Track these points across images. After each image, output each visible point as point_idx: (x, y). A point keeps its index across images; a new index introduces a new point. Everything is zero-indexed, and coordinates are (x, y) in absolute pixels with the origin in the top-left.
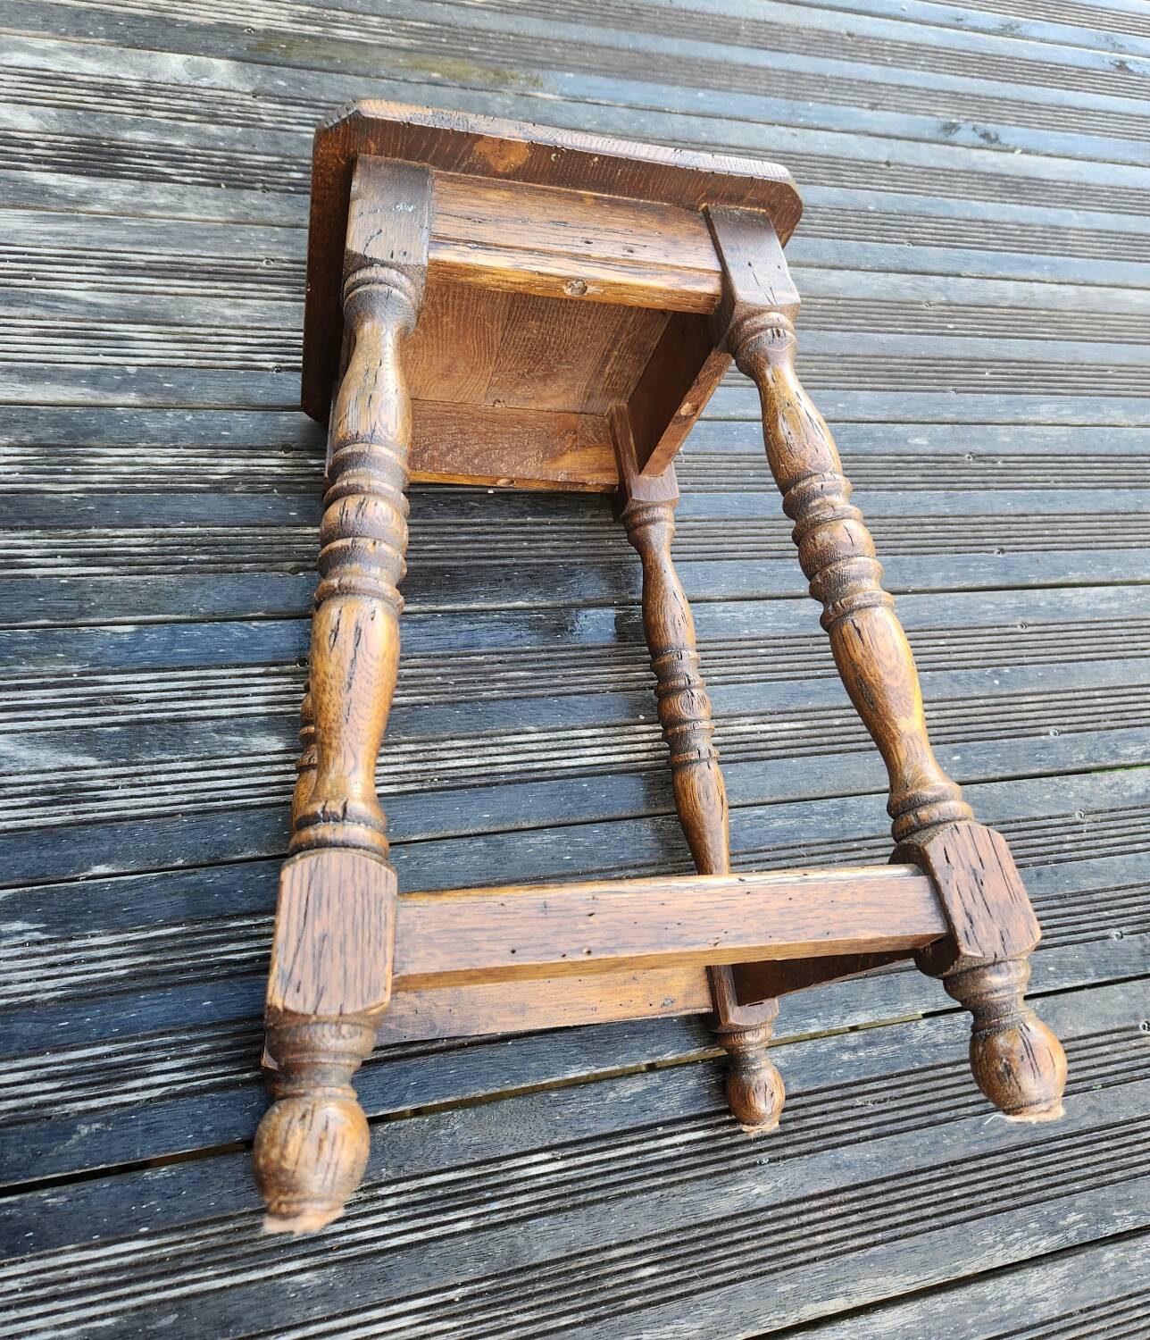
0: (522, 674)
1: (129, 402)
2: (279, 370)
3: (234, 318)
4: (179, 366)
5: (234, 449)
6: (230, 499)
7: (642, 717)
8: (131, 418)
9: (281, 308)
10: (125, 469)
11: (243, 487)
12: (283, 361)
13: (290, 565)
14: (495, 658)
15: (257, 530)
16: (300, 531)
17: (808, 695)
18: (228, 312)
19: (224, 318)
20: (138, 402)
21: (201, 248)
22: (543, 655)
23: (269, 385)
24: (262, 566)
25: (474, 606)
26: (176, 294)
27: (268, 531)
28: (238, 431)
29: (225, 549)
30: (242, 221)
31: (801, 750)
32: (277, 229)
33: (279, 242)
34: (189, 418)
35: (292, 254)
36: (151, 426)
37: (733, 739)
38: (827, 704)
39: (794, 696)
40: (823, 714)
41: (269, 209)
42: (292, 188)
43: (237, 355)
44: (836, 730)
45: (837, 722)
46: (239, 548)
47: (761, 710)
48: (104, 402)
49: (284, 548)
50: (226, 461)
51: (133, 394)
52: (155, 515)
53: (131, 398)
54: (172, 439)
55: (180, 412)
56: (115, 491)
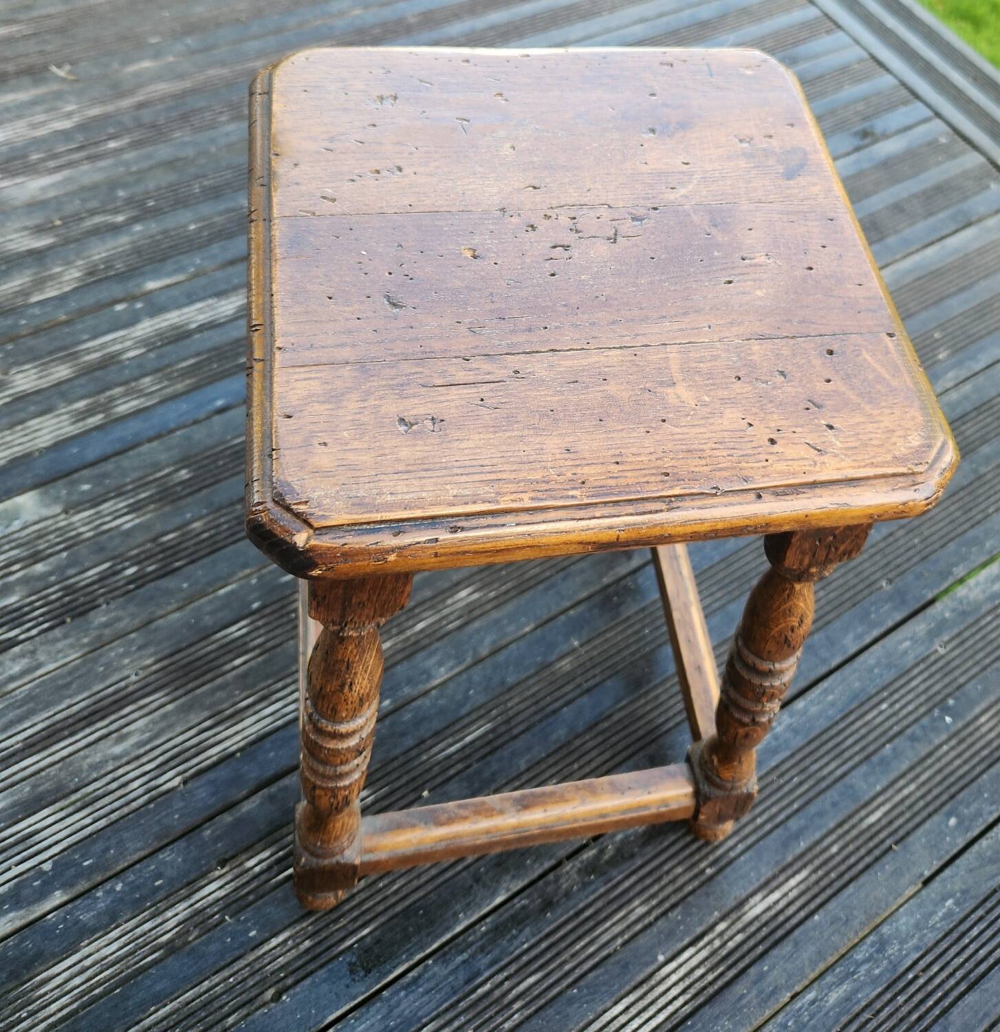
0: (532, 980)
1: (57, 902)
2: (185, 782)
3: (125, 753)
4: (90, 835)
5: (171, 896)
6: (188, 954)
7: (661, 958)
8: (65, 919)
9: (164, 716)
10: (77, 981)
11: (196, 933)
12: (185, 771)
13: (270, 993)
14: (500, 977)
15: (226, 973)
16: (266, 948)
17: (797, 836)
18: (117, 750)
19: (116, 758)
20: (65, 898)
21: (70, 697)
22: (544, 945)
23: (181, 804)
24: (244, 1011)
25: (459, 929)
26: (63, 759)
27: (236, 967)
28: (170, 873)
29: (203, 1014)
30: (99, 645)
31: (818, 901)
32: (133, 635)
33: (139, 649)
34: (119, 887)
35: (155, 654)
36: (85, 917)
37: (752, 929)
38: (818, 836)
39: (785, 845)
40: (818, 849)
41: (118, 619)
42: (132, 587)
43: (141, 791)
44: (838, 859)
45: (834, 849)
46: (216, 1004)
47: (763, 880)
48: (32, 917)
49: (257, 978)
50: (169, 914)
51: (58, 893)
52: (125, 1016)
53: (58, 897)
54: (110, 919)
55: (108, 886)
56: (76, 1011)
